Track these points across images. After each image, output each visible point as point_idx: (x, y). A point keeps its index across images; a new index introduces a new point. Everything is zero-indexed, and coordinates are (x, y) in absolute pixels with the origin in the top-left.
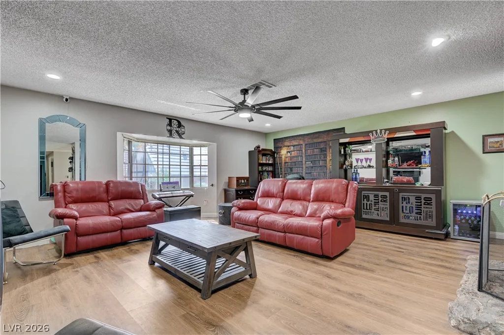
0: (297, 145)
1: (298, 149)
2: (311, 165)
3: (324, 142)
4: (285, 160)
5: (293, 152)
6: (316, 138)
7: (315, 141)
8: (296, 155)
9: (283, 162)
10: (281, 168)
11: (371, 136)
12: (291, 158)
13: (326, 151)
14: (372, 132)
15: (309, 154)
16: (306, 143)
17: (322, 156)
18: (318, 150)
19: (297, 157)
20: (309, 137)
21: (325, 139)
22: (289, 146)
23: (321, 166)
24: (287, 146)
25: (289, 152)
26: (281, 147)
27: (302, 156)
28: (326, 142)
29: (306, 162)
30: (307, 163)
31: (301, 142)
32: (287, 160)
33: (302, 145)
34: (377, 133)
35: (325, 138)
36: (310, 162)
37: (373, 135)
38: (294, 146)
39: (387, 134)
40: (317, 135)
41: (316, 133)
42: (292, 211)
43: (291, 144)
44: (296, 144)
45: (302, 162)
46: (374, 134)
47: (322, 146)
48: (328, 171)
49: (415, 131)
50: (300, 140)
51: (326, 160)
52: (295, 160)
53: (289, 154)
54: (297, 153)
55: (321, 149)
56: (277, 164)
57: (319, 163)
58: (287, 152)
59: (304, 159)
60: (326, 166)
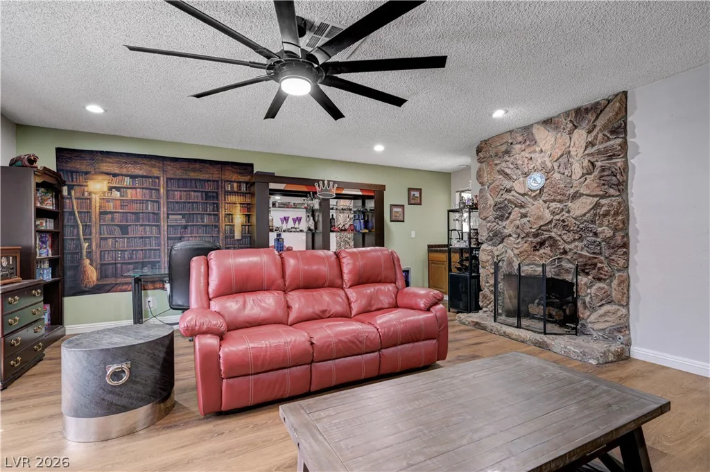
0: (143, 177)
1: (145, 186)
2: (184, 222)
3: (214, 181)
4: (100, 207)
5: (129, 191)
6: (194, 170)
7: (193, 175)
8: (140, 198)
9: (96, 209)
10: (85, 226)
11: (317, 187)
12: (123, 203)
13: (217, 198)
14: (318, 181)
15: (177, 198)
16: (170, 176)
17: (210, 208)
18: (200, 194)
19: (142, 202)
20: (177, 165)
21: (215, 177)
22: (115, 175)
23: (206, 226)
24: (108, 174)
25: (118, 189)
26: (87, 173)
27: (158, 202)
28: (217, 181)
29: (168, 214)
30: (170, 216)
31: (156, 172)
32: (110, 207)
33: (158, 178)
34: (324, 184)
35: (214, 174)
36: (181, 216)
37: (319, 186)
38: (133, 177)
39: (335, 188)
40: (197, 166)
41: (195, 161)
42: (324, 312)
43: (124, 171)
44: (140, 173)
45: (158, 214)
46: (321, 185)
47: (210, 188)
48: (221, 236)
49: (361, 190)
50: (154, 166)
51: (217, 215)
52: (136, 208)
53: (117, 194)
54: (144, 195)
55: (206, 193)
56: (72, 213)
57: (202, 219)
58: (111, 189)
59: (164, 210)
60: (216, 226)
